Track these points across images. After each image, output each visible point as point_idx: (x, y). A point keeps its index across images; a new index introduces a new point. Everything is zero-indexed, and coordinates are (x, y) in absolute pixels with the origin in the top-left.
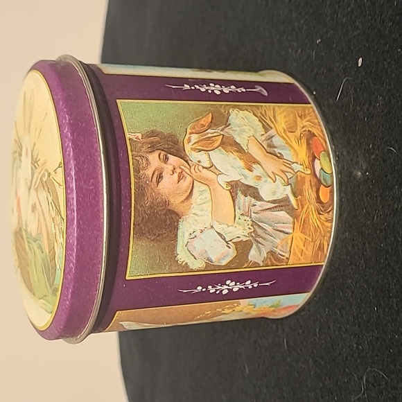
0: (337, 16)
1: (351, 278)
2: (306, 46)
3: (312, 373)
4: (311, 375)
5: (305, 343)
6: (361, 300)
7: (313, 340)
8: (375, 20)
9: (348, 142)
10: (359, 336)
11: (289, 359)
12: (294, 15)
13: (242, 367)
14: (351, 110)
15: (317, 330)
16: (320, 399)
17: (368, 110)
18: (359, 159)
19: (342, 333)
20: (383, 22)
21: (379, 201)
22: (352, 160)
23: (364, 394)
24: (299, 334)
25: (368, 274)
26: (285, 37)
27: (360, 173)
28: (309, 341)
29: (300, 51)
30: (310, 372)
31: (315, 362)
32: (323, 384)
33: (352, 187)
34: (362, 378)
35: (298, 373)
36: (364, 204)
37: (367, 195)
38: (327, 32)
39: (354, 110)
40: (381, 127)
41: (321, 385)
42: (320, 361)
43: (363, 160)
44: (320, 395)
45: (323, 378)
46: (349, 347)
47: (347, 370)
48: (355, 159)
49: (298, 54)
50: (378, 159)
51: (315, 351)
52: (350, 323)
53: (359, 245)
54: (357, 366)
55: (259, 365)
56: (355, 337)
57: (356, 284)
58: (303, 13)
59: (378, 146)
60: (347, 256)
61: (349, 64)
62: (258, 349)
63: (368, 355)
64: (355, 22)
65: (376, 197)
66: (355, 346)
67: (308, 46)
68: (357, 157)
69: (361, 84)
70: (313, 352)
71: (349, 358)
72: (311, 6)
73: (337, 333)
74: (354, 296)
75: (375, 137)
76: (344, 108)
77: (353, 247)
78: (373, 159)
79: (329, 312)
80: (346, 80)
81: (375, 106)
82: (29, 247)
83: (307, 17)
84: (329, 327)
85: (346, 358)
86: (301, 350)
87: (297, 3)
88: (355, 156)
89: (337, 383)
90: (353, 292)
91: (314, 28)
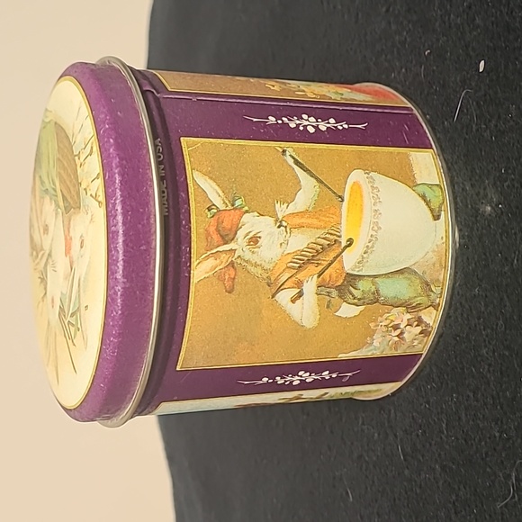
0: (449, 19)
1: (486, 346)
2: (412, 62)
3: (440, 483)
4: (438, 487)
5: (428, 445)
6: (501, 373)
7: (439, 439)
8: (501, 11)
9: (472, 172)
10: (502, 422)
11: (406, 472)
12: (393, 27)
13: (344, 493)
14: (474, 130)
15: (444, 426)
16: (453, 516)
17: (496, 126)
18: (488, 190)
19: (479, 422)
20: (512, 12)
21: (518, 239)
22: (478, 194)
23: (514, 497)
24: (418, 435)
25: (509, 337)
26: (384, 56)
27: (489, 208)
28: (433, 442)
29: (404, 70)
30: (437, 482)
31: (443, 468)
32: (457, 496)
33: (480, 228)
34: (510, 476)
35: (420, 487)
36: (498, 247)
37: (501, 235)
38: (438, 40)
39: (477, 130)
40: (516, 144)
41: (454, 498)
42: (451, 464)
43: (493, 191)
44: (453, 511)
45: (456, 487)
46: (490, 438)
47: (488, 470)
48: (482, 192)
49: (401, 76)
50: (514, 186)
51: (442, 453)
52: (489, 406)
53: (495, 302)
54: (502, 462)
55: (367, 488)
56: (497, 424)
57: (494, 353)
58: (405, 22)
59: (514, 168)
60: (479, 319)
61: (468, 73)
62: (364, 466)
63: (516, 444)
64: (475, 19)
65: (515, 234)
66: (497, 434)
67: (414, 62)
68: (485, 189)
69: (485, 95)
70: (440, 455)
71: (490, 453)
72: (415, 12)
73: (471, 422)
74: (491, 369)
75: (508, 158)
76: (465, 131)
77: (486, 306)
78: (508, 186)
79: (457, 398)
80: (466, 94)
81: (505, 119)
82: (54, 184)
83: (410, 26)
84: (460, 418)
85: (486, 454)
86: (423, 456)
87: (397, 12)
88: (482, 187)
89: (476, 490)
90: (490, 365)
91: (421, 38)
